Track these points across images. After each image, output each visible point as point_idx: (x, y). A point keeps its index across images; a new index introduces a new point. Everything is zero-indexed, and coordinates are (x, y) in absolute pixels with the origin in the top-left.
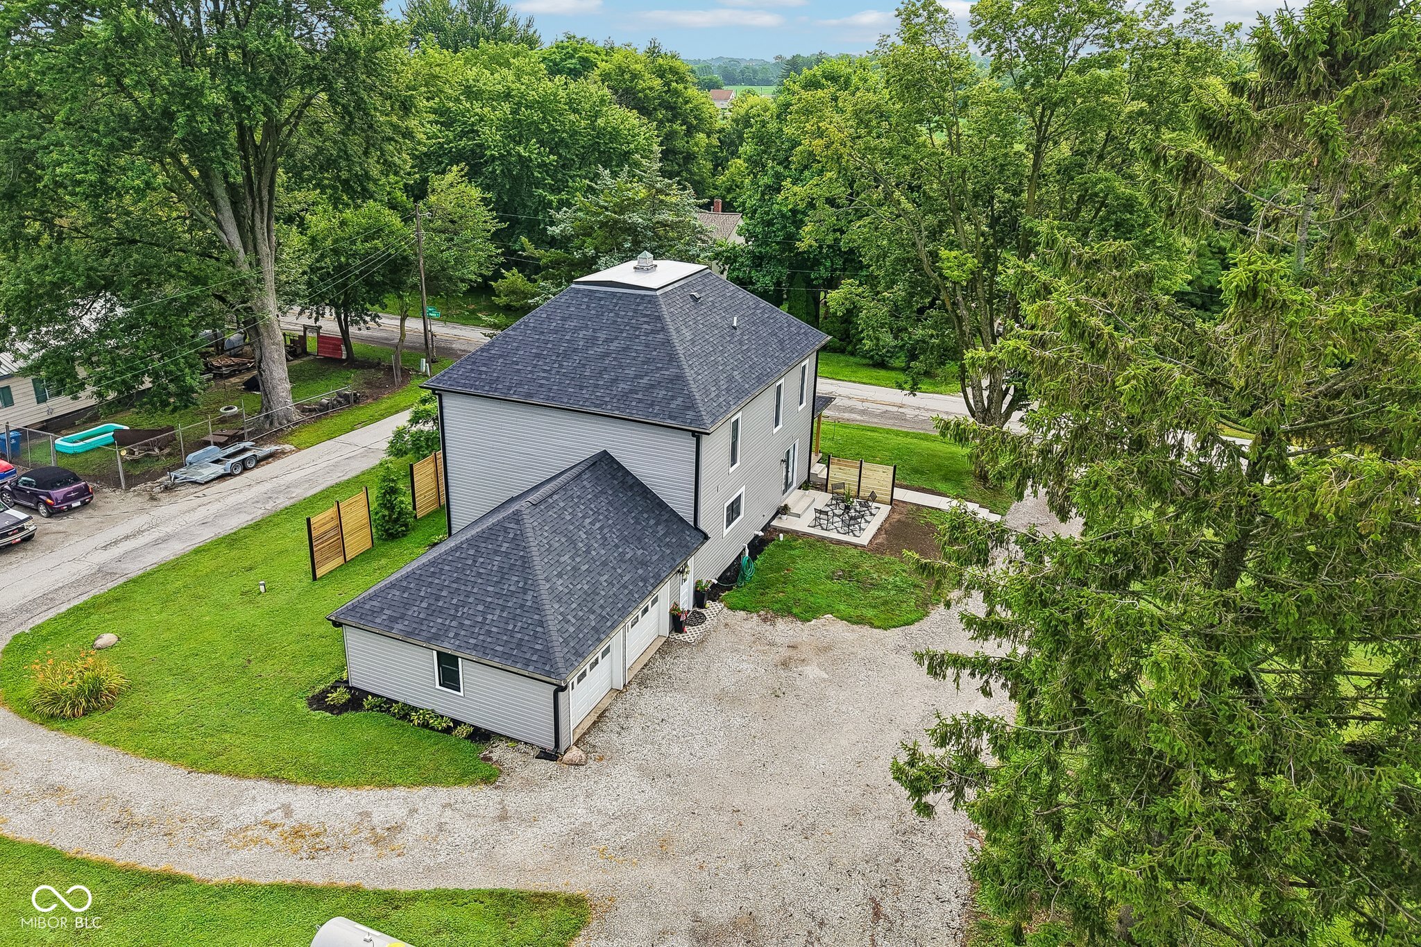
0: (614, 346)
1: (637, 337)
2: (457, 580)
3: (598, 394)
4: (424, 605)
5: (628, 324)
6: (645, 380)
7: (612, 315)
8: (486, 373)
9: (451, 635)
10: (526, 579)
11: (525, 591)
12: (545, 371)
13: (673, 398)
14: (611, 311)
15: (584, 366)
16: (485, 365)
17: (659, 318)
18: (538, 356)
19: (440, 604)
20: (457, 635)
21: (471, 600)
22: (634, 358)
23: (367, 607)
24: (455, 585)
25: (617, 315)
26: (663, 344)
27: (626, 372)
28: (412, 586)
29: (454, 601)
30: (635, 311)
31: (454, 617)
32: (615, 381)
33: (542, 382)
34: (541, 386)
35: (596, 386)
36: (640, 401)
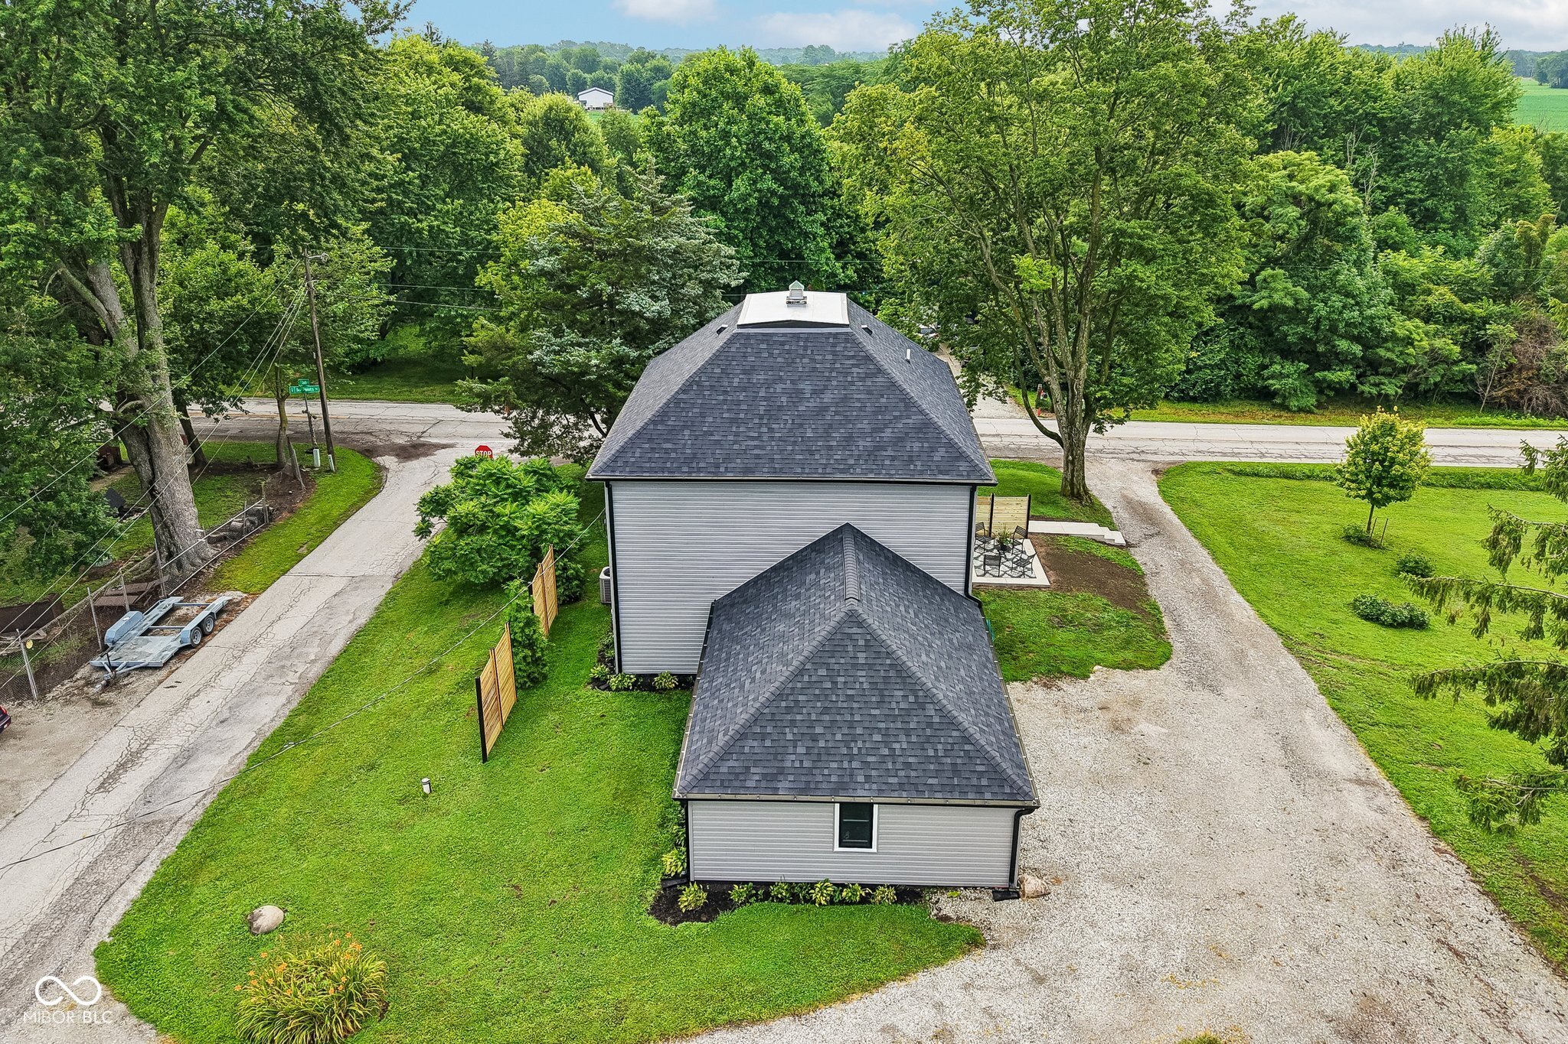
0: (827, 397)
1: (852, 383)
2: (826, 710)
3: (835, 457)
4: (801, 750)
5: (832, 370)
6: (888, 433)
7: (805, 360)
8: (675, 450)
9: (861, 779)
10: (914, 692)
11: (922, 706)
12: (753, 438)
13: (933, 449)
14: (803, 356)
15: (801, 425)
16: (667, 441)
17: (868, 358)
18: (733, 421)
19: (822, 744)
20: (868, 778)
21: (859, 731)
22: (860, 409)
23: (724, 770)
24: (827, 718)
25: (813, 360)
26: (888, 388)
27: (859, 426)
28: (769, 730)
29: (839, 737)
30: (834, 353)
31: (851, 758)
32: (849, 439)
33: (756, 452)
34: (758, 457)
35: (830, 448)
36: (893, 458)
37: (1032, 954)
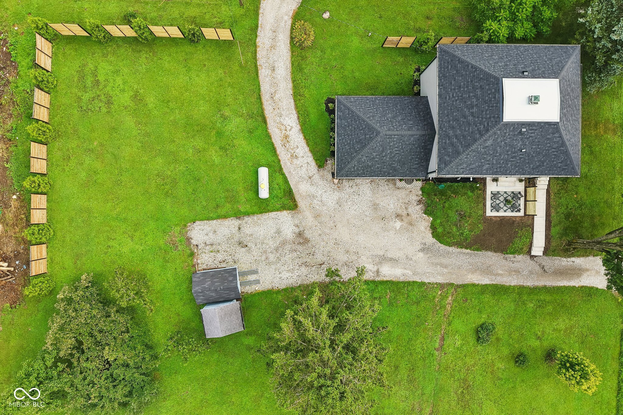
0: (470, 118)
1: (476, 126)
2: (355, 128)
3: (446, 124)
4: (346, 124)
5: (482, 118)
6: (455, 140)
7: (487, 108)
8: (448, 70)
9: (340, 138)
10: (359, 150)
11: (356, 152)
12: (453, 95)
13: (449, 156)
14: (489, 107)
15: (458, 110)
16: (451, 67)
17: (487, 131)
18: (460, 87)
19: (347, 128)
20: (340, 140)
21: (350, 137)
22: (465, 130)
23: (342, 106)
24: (353, 129)
25: (487, 110)
26: (474, 139)
27: (458, 130)
28: (350, 115)
29: (349, 132)
30: (490, 118)
31: (344, 136)
32: (453, 128)
33: (448, 97)
34: (446, 98)
35: (449, 122)
36: (445, 143)
37: (317, 177)
